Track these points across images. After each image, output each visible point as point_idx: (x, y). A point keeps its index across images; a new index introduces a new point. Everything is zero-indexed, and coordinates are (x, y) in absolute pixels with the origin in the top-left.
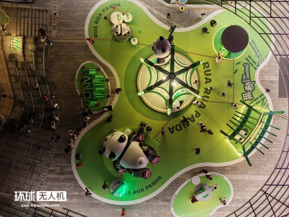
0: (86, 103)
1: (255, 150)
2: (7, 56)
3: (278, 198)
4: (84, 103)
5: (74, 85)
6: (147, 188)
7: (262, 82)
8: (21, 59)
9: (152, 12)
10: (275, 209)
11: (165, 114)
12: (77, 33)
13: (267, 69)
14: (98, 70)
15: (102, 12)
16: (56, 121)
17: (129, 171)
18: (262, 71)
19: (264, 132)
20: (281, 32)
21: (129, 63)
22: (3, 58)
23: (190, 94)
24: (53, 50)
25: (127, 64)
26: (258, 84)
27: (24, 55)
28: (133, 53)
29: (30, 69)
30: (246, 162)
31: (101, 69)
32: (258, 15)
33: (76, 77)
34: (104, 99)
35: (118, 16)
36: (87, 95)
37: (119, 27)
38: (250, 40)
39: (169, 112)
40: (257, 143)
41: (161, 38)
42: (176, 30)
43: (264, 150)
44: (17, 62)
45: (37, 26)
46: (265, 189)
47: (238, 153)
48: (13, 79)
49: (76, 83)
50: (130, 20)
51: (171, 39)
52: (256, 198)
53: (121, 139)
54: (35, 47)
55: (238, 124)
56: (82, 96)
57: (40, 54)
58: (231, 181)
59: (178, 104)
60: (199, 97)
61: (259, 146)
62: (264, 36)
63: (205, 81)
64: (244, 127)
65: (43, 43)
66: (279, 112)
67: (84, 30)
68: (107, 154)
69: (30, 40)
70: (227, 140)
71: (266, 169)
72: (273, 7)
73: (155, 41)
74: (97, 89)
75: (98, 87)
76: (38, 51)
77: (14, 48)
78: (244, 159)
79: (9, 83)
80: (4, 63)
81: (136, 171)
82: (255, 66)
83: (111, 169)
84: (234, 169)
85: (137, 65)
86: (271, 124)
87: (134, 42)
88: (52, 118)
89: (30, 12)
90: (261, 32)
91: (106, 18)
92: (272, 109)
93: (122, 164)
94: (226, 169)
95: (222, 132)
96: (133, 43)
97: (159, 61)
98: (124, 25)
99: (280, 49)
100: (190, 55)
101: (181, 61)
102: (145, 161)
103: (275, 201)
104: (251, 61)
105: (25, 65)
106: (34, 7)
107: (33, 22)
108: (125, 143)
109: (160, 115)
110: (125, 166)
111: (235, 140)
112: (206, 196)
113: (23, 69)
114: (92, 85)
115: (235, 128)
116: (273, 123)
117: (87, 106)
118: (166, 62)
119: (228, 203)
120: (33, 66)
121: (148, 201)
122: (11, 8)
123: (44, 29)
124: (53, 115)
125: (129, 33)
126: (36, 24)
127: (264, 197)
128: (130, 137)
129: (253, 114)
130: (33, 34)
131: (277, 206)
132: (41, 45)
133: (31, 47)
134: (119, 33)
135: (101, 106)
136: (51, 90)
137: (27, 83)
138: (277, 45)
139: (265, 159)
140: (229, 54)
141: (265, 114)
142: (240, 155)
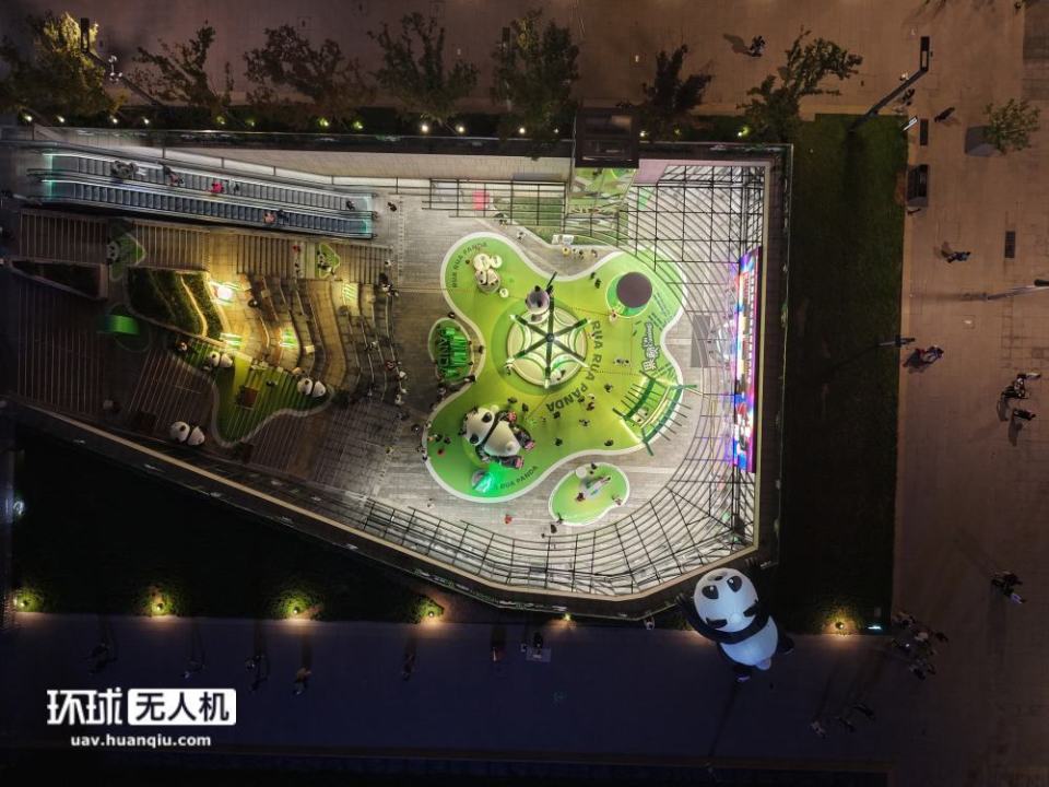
0: (442, 372)
1: (658, 436)
2: (337, 308)
3: (687, 498)
4: (440, 372)
5: (426, 348)
6: (518, 480)
7: (669, 347)
8: (355, 312)
9: (528, 256)
10: (683, 513)
11: (541, 387)
12: (430, 281)
13: (676, 330)
14: (458, 329)
15: (463, 254)
16: (402, 394)
17: (497, 459)
18: (669, 332)
19: (670, 412)
20: (696, 281)
21: (498, 322)
22: (332, 311)
23: (573, 361)
24: (399, 303)
25: (495, 322)
26: (664, 349)
27: (360, 308)
28: (502, 309)
29: (369, 326)
30: (647, 451)
31: (462, 328)
32: (666, 258)
33: (430, 338)
34: (464, 366)
35: (483, 259)
36: (443, 361)
37: (485, 274)
38: (654, 292)
39: (547, 384)
40: (661, 425)
41: (538, 289)
42: (557, 279)
43: (671, 436)
44: (350, 317)
45: (378, 270)
46: (670, 486)
47: (637, 438)
48: (346, 340)
49: (429, 346)
50: (499, 264)
51: (549, 290)
52: (659, 497)
53: (486, 419)
54: (374, 297)
55: (637, 401)
56: (436, 362)
57: (381, 306)
58: (627, 474)
59: (559, 375)
60: (585, 365)
61: (663, 430)
62: (673, 286)
63: (594, 345)
64: (644, 405)
65: (385, 293)
66: (689, 387)
67: (439, 278)
68: (467, 438)
69: (368, 289)
70: (622, 422)
71: (672, 459)
72: (686, 249)
73: (530, 292)
74: (456, 354)
75: (457, 351)
76: (378, 303)
77: (346, 300)
78: (642, 446)
79: (340, 345)
80: (333, 319)
81: (504, 459)
82: (660, 326)
83: (472, 455)
84: (631, 459)
85: (508, 324)
86: (680, 400)
87: (505, 294)
88: (396, 391)
89: (368, 252)
90: (668, 280)
91: (468, 262)
92: (681, 382)
93: (487, 449)
94: (621, 458)
95: (615, 410)
96: (503, 296)
97: (534, 318)
98: (491, 272)
99: (693, 304)
100: (576, 312)
101: (563, 319)
102: (515, 447)
103: (684, 502)
104: (655, 320)
105: (361, 322)
106: (373, 245)
107: (373, 265)
108: (491, 424)
109: (537, 388)
110: (491, 453)
111: (632, 421)
112: (594, 492)
113: (358, 325)
114: (449, 349)
115: (633, 406)
116: (683, 400)
117: (443, 376)
118: (543, 320)
119: (622, 504)
120: (372, 322)
121: (519, 498)
122: (342, 246)
123: (387, 273)
124: (398, 387)
125: (497, 281)
126: (375, 268)
127: (669, 497)
128: (497, 416)
129: (655, 388)
130: (372, 281)
131: (687, 509)
132: (383, 296)
133: (369, 297)
134: (485, 281)
135: (462, 376)
136: (395, 354)
137: (364, 344)
138: (691, 298)
139: (670, 447)
140: (626, 310)
141: (672, 388)
142: (639, 440)
